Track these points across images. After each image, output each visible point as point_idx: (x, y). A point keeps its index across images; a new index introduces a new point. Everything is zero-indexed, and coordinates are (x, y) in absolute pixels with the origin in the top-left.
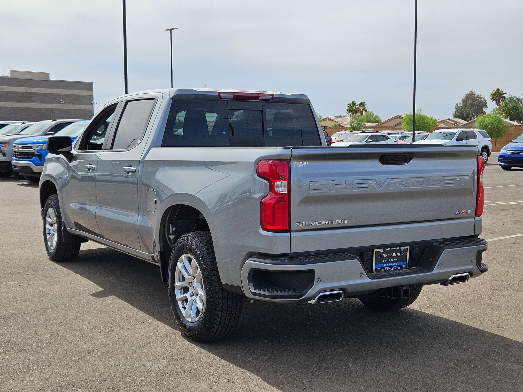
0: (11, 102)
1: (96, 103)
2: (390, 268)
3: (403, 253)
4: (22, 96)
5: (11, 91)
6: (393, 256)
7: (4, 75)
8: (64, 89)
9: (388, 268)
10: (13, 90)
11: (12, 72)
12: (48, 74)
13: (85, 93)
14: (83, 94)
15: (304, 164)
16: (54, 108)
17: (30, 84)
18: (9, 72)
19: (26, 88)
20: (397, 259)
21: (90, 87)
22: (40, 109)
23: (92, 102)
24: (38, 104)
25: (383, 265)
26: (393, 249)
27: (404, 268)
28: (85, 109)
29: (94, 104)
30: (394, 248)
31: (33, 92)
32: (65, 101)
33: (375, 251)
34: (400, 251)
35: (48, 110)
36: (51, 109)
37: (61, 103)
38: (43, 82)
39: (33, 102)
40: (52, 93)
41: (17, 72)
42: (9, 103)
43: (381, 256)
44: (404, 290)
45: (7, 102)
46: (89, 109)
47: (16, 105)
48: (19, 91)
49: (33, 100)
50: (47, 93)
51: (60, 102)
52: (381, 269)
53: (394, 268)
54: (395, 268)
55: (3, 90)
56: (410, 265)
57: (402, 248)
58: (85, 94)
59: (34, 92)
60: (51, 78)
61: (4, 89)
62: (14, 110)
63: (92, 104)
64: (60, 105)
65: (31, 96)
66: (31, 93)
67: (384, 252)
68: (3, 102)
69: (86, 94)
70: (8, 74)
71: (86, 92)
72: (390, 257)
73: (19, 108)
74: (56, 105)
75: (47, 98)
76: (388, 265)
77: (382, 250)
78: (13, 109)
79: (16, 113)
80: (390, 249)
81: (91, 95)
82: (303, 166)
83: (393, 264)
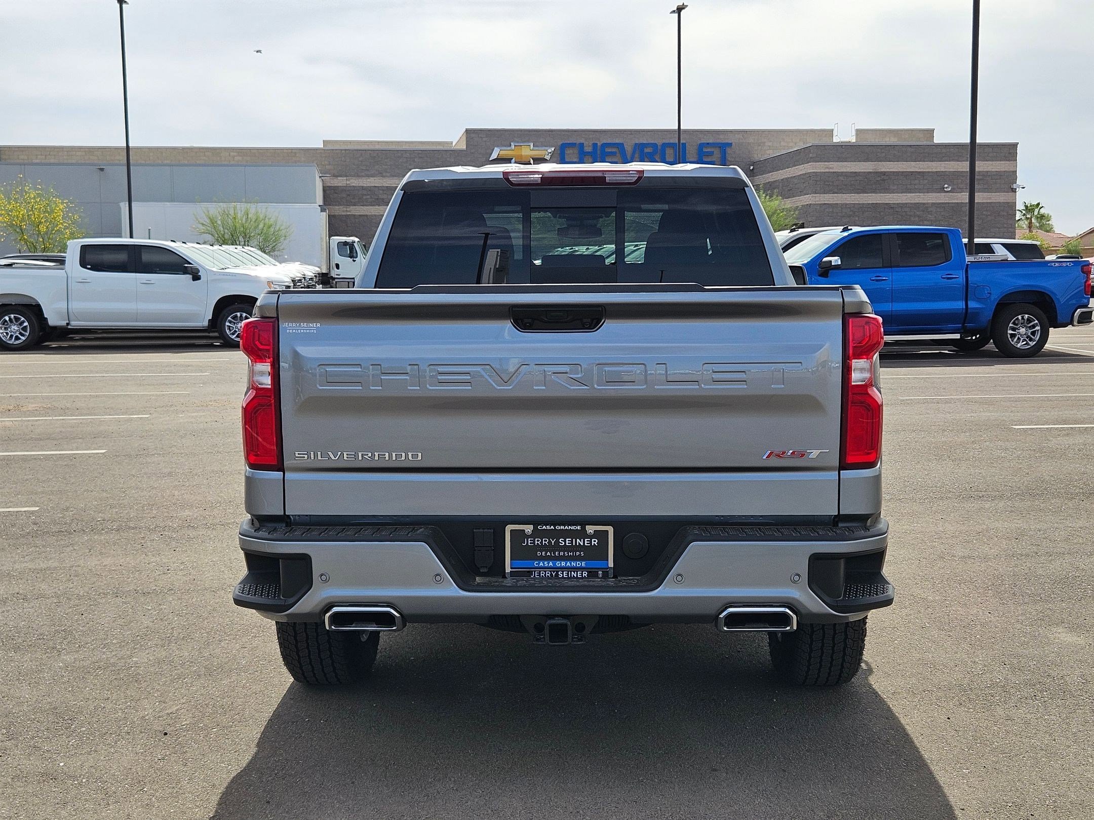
0: (844, 194)
1: (1024, 188)
2: (558, 572)
3: (595, 541)
4: (866, 180)
5: (845, 171)
6: (567, 544)
7: (843, 140)
8: (953, 160)
9: (551, 571)
10: (848, 170)
11: (859, 132)
12: (931, 132)
13: (998, 167)
14: (993, 170)
15: (311, 327)
16: (929, 202)
17: (884, 154)
18: (854, 133)
19: (873, 164)
20: (578, 553)
21: (1010, 153)
22: (901, 205)
23: (1014, 186)
24: (897, 194)
25: (536, 564)
26: (562, 527)
27: (600, 576)
28: (997, 201)
29: (1017, 189)
30: (566, 527)
31: (888, 170)
32: (955, 187)
33: (509, 528)
34: (583, 534)
35: (917, 206)
36: (924, 204)
37: (945, 190)
38: (909, 149)
39: (887, 190)
40: (927, 170)
41: (869, 132)
42: (840, 195)
43: (529, 542)
44: (550, 625)
45: (837, 193)
46: (1005, 201)
47: (853, 199)
48: (862, 169)
49: (888, 188)
50: (917, 170)
51: (942, 190)
52: (530, 573)
53: (568, 573)
54: (572, 572)
55: (831, 170)
56: (618, 571)
57: (590, 529)
58: (997, 170)
59: (891, 170)
60: (937, 140)
61: (831, 168)
62: (849, 209)
63: (1014, 191)
64: (944, 194)
65: (884, 180)
66: (884, 173)
67: (536, 534)
68: (827, 195)
69: (1001, 170)
70: (852, 136)
71: (1000, 164)
72: (557, 547)
73: (859, 204)
74: (934, 195)
75: (917, 182)
76: (554, 564)
77: (529, 529)
78: (847, 206)
79: (853, 215)
80: (552, 527)
81: (1012, 170)
82: (302, 331)
83: (568, 564)
